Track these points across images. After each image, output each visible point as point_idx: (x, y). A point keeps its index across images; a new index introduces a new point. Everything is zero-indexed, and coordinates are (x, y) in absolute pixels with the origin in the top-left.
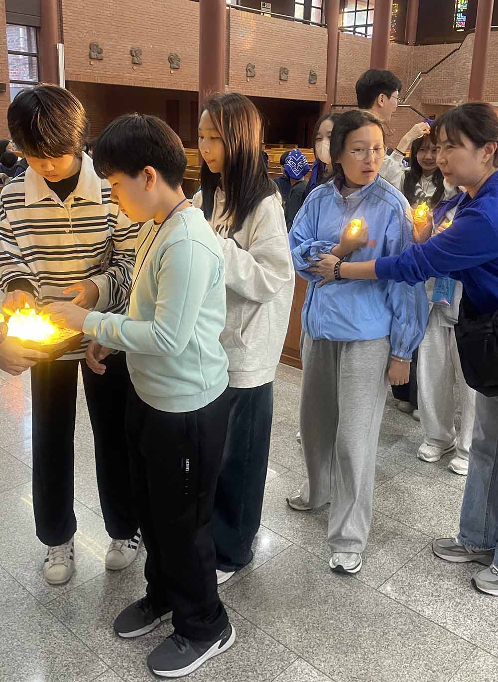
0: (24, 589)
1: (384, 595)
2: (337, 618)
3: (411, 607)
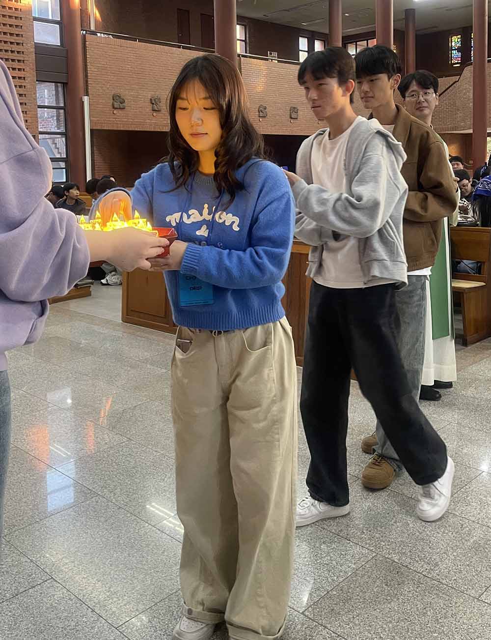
2: (440, 631)
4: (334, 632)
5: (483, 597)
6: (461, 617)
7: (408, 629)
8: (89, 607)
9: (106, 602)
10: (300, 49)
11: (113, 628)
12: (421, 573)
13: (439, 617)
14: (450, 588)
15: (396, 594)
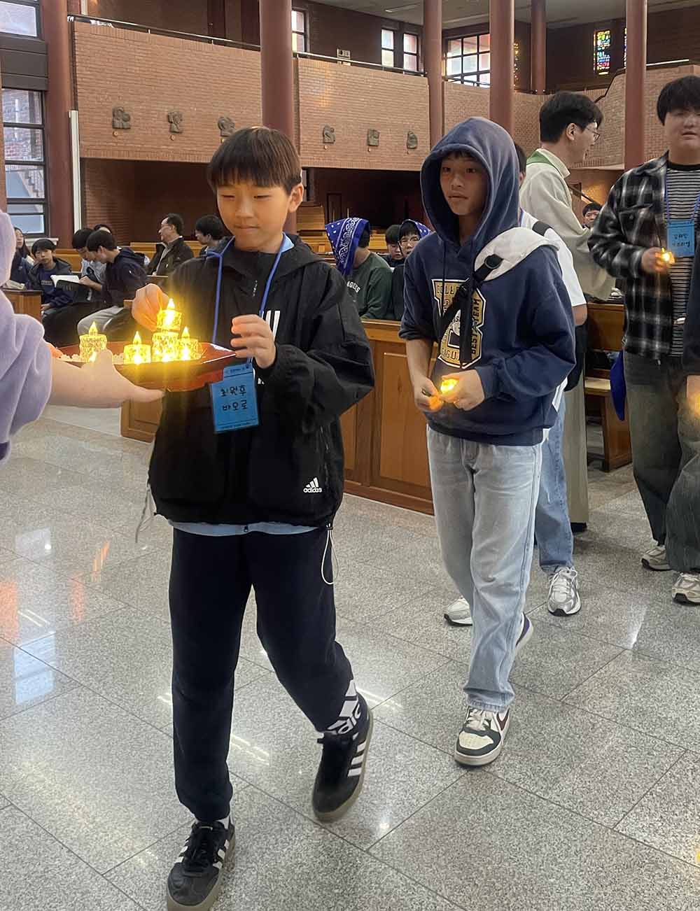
0: (70, 851)
1: (626, 836)
2: (559, 875)
3: (670, 853)
4: (410, 878)
5: (620, 827)
6: (587, 856)
7: (514, 872)
8: (64, 845)
9: (89, 837)
10: (383, 47)
11: (98, 875)
12: (535, 794)
13: (558, 856)
14: (574, 814)
15: (499, 824)
